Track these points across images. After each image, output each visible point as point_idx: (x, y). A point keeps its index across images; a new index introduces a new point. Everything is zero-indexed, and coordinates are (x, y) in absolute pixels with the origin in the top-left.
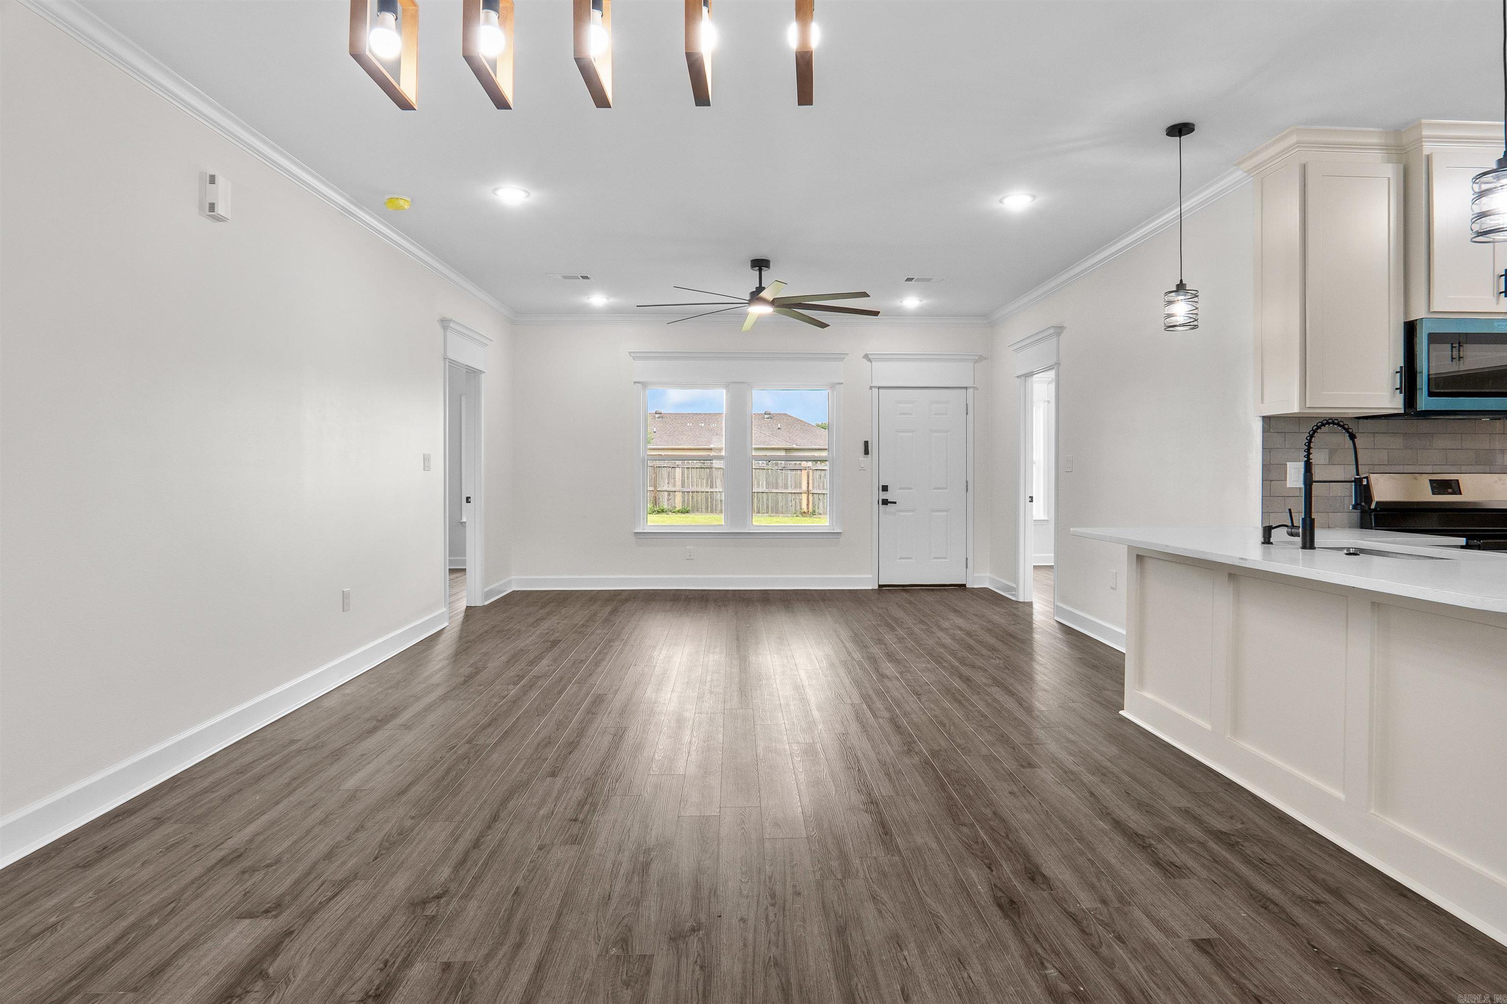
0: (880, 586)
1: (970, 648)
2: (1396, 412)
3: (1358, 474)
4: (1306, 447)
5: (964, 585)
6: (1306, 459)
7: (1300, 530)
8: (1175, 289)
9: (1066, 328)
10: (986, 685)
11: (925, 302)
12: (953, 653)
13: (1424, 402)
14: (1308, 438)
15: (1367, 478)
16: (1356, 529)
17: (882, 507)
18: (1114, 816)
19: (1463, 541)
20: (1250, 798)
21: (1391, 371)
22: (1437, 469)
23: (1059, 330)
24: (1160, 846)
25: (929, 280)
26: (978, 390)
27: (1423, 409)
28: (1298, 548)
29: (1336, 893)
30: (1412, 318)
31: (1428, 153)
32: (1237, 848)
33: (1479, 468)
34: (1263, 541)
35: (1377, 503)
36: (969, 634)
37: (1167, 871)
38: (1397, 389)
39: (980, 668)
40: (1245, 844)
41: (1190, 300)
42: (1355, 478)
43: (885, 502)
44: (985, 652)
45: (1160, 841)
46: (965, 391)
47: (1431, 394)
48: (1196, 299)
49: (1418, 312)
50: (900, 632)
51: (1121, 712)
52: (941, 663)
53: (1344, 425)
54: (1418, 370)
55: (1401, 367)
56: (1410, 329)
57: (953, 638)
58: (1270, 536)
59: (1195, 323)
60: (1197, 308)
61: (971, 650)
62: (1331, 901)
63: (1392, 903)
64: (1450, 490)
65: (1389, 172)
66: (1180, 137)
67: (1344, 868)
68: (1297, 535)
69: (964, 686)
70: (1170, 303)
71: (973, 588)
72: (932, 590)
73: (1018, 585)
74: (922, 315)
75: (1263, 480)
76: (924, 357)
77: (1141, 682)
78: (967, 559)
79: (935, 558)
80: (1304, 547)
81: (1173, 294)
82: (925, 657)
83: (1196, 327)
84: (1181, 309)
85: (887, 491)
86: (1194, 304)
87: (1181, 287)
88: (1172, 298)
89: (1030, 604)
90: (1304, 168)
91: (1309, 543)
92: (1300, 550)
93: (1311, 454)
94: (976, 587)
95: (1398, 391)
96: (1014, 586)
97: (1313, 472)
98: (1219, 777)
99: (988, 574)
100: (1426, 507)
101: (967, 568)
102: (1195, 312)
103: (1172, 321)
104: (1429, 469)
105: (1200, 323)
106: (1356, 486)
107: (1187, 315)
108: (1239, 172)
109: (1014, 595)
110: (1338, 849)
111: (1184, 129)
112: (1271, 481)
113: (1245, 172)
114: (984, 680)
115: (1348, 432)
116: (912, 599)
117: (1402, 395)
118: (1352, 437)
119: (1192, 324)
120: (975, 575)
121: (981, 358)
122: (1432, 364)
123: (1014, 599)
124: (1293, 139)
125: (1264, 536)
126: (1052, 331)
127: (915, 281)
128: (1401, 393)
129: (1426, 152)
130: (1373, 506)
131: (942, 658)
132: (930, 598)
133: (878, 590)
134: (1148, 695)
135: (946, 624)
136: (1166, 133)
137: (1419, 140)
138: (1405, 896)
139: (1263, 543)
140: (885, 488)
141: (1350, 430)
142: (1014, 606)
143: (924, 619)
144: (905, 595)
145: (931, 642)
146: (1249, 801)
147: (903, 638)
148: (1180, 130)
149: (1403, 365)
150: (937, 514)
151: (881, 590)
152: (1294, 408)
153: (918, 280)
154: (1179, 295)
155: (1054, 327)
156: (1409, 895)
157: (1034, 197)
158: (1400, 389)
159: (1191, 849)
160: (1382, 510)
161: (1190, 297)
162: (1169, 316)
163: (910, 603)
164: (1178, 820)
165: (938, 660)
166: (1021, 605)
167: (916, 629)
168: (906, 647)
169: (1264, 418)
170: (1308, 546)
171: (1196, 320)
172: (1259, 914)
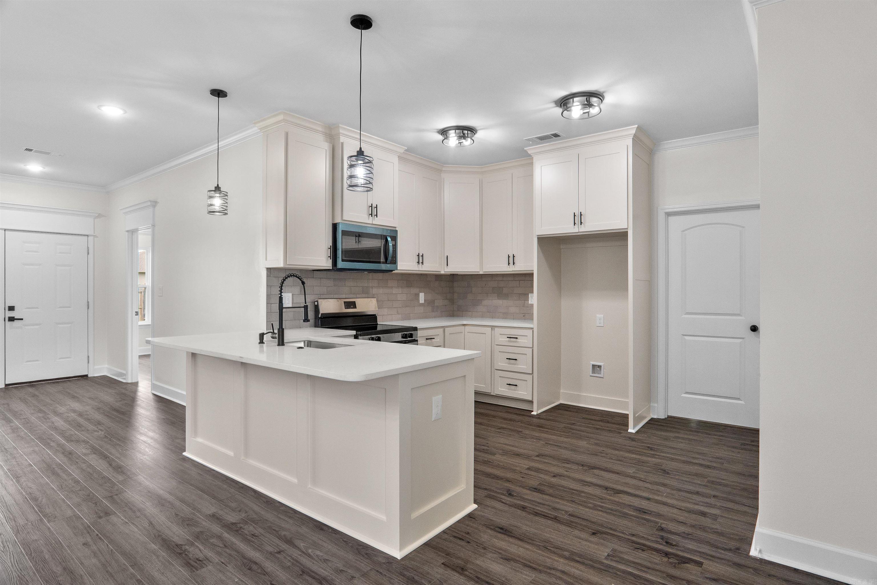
0: (6, 385)
1: (79, 426)
2: (329, 268)
3: (306, 303)
4: (280, 289)
5: (87, 376)
6: (280, 295)
7: (277, 335)
8: (214, 190)
9: (159, 203)
10: (85, 455)
11: (48, 170)
12: (62, 433)
13: (341, 264)
14: (281, 284)
15: (317, 301)
16: (312, 328)
17: (8, 323)
18: (164, 536)
19: (354, 332)
20: (253, 494)
21: (327, 248)
22: (347, 296)
23: (154, 204)
24: (191, 549)
25: (48, 153)
26: (97, 237)
27: (340, 268)
28: (276, 346)
29: (289, 542)
30: (335, 222)
31: (342, 142)
32: (240, 532)
33: (364, 295)
34: (259, 342)
35: (322, 314)
36: (80, 415)
37: (193, 566)
38: (329, 257)
39: (84, 441)
40: (245, 527)
41: (222, 197)
42: (304, 305)
43: (11, 319)
44: (91, 427)
45: (192, 544)
46: (86, 237)
47: (343, 260)
48: (226, 197)
49: (338, 220)
50: (17, 423)
51: (184, 454)
52: (49, 444)
53: (299, 277)
54: (338, 248)
55: (331, 246)
56: (335, 227)
57: (66, 421)
58: (263, 339)
59: (226, 212)
60: (227, 203)
61: (79, 428)
62: (286, 548)
63: (316, 537)
64: (352, 307)
65: (326, 146)
66: (219, 98)
67: (296, 523)
68: (276, 338)
69: (65, 459)
70: (211, 197)
71: (94, 377)
72: (57, 382)
73: (127, 372)
74: (43, 178)
75: (267, 304)
76: (46, 210)
77: (196, 433)
78: (88, 357)
79: (60, 359)
80: (279, 345)
81: (213, 192)
82: (34, 441)
83: (226, 214)
84: (217, 202)
85: (14, 310)
86: (226, 200)
87: (218, 189)
88: (212, 194)
89: (136, 384)
90: (287, 134)
91: (281, 343)
92: (277, 346)
93: (282, 293)
94: (96, 375)
95: (329, 258)
96: (124, 372)
97: (283, 303)
98: (237, 484)
99: (106, 366)
100: (342, 315)
101: (88, 362)
102: (226, 205)
103: (212, 208)
104: (344, 296)
105: (229, 212)
106: (304, 309)
107: (221, 206)
108: (256, 128)
109: (124, 379)
110: (295, 512)
111: (221, 94)
112: (271, 304)
113: (259, 129)
114: (84, 451)
115: (301, 281)
116: (37, 393)
117: (331, 260)
118: (303, 283)
119: (224, 212)
120: (95, 368)
121: (100, 216)
122: (344, 244)
123: (124, 381)
124: (281, 117)
125: (260, 339)
126: (149, 204)
127: (34, 152)
128: (331, 259)
129: (341, 141)
130: (320, 316)
131: (51, 440)
132: (51, 389)
133: (5, 388)
134: (200, 440)
135: (62, 409)
136: (210, 93)
137: (338, 134)
138: (322, 529)
139: (259, 343)
140: (11, 308)
141: (302, 280)
142: (123, 387)
143: (42, 408)
144: (30, 390)
145: (44, 427)
146: (252, 496)
147: (17, 428)
148: (219, 93)
149: (331, 245)
150: (60, 326)
151: (7, 389)
152: (281, 265)
153: (36, 151)
154: (216, 193)
155: (150, 201)
156: (324, 528)
157: (125, 112)
158: (330, 257)
159: (213, 544)
160: (324, 318)
161: (223, 195)
162: (211, 205)
163: (34, 396)
164: (206, 524)
165: (45, 440)
166: (129, 385)
167: (33, 419)
168: (18, 436)
169: (267, 269)
170: (281, 344)
171: (226, 210)
172: (245, 575)
